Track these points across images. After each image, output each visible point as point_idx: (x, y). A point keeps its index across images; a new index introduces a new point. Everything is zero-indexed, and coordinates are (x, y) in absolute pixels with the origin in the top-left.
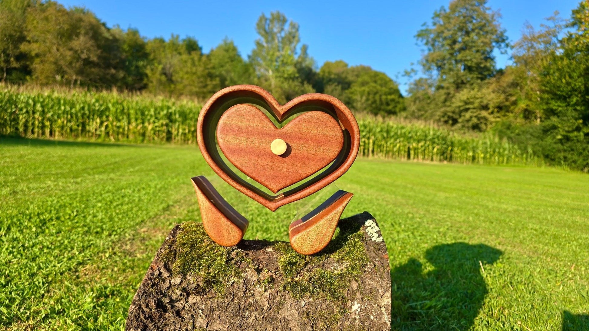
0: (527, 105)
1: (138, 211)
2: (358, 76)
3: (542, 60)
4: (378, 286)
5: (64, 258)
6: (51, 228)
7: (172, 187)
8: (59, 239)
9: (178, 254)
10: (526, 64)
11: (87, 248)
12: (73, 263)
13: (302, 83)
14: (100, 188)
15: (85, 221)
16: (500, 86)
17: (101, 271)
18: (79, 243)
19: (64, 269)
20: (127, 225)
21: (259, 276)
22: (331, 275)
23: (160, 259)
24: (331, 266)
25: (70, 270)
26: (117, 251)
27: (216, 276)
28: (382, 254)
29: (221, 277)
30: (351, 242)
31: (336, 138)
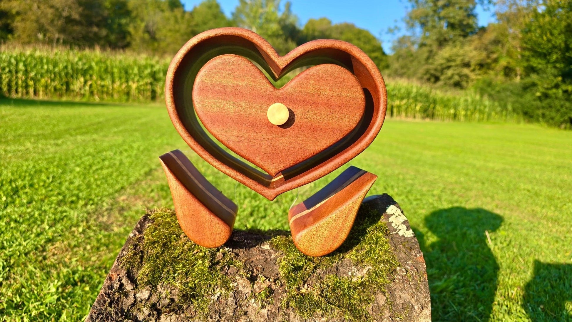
0: (509, 63)
1: (118, 176)
2: (341, 33)
3: (524, 17)
4: (413, 301)
5: (31, 234)
6: (23, 196)
7: (156, 149)
8: (29, 210)
9: (145, 256)
10: (508, 21)
11: (59, 222)
12: (41, 240)
13: (286, 40)
14: (81, 149)
15: (60, 188)
16: (483, 43)
17: (72, 249)
18: (51, 215)
19: (30, 249)
20: (106, 193)
21: (253, 286)
22: (349, 285)
23: (121, 265)
24: (347, 271)
25: (36, 249)
26: (92, 224)
27: (196, 288)
28: (416, 256)
29: (203, 289)
30: (371, 236)
31: (355, 100)
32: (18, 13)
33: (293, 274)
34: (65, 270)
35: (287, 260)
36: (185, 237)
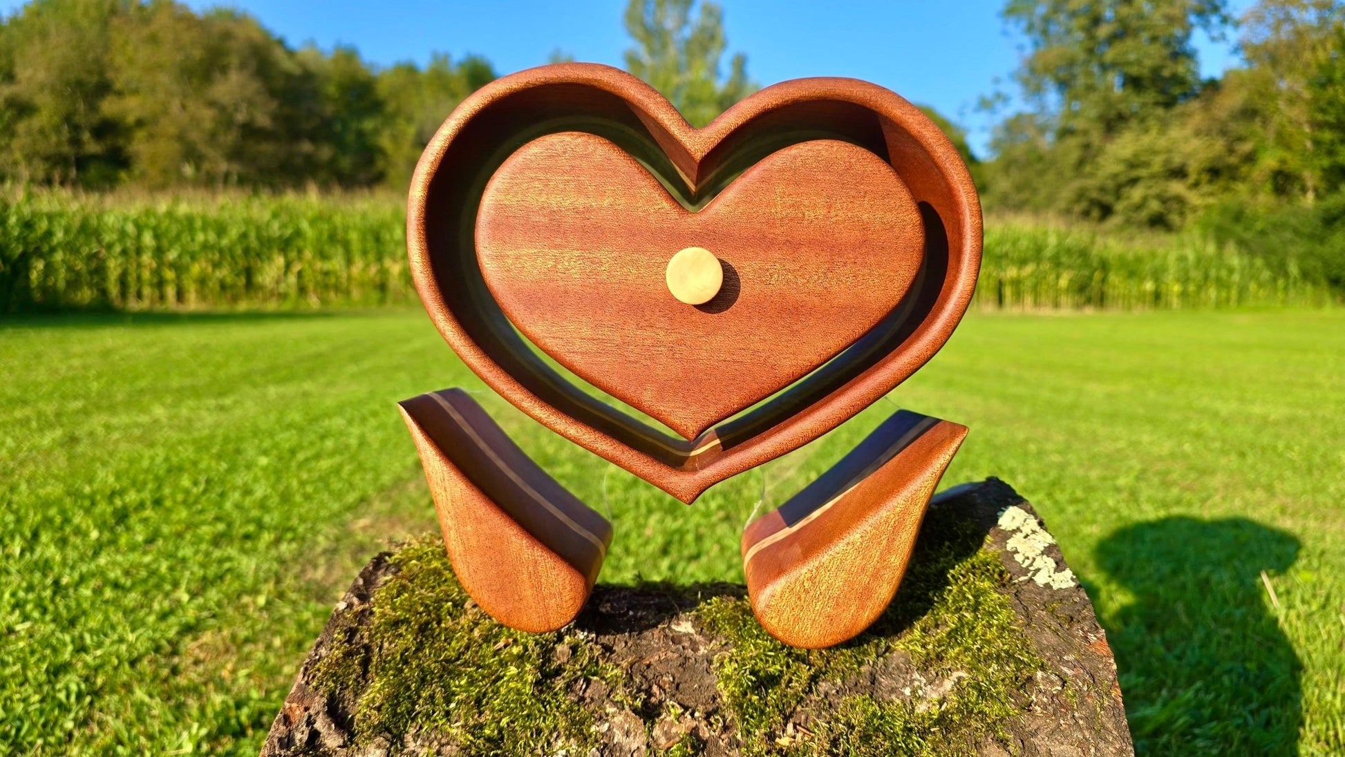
0: (1283, 162)
1: (352, 473)
3: (1314, 49)
5: (148, 614)
6: (139, 528)
8: (147, 559)
10: (1274, 61)
11: (212, 583)
12: (170, 627)
14: (273, 416)
15: (220, 505)
16: (1214, 119)
17: (239, 647)
18: (195, 568)
19: (142, 650)
20: (324, 513)
21: (650, 731)
22: (906, 722)
23: (314, 684)
24: (900, 685)
25: (158, 649)
26: (288, 587)
27: (502, 738)
28: (1086, 638)
29: (522, 742)
30: (961, 591)
31: (897, 230)
32: (140, 123)
33: (755, 698)
34: (218, 699)
35: (739, 658)
36: (475, 606)
